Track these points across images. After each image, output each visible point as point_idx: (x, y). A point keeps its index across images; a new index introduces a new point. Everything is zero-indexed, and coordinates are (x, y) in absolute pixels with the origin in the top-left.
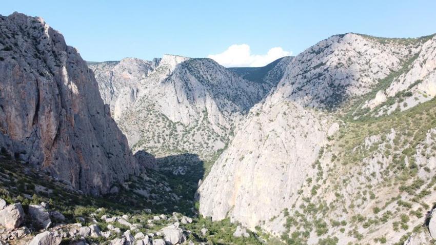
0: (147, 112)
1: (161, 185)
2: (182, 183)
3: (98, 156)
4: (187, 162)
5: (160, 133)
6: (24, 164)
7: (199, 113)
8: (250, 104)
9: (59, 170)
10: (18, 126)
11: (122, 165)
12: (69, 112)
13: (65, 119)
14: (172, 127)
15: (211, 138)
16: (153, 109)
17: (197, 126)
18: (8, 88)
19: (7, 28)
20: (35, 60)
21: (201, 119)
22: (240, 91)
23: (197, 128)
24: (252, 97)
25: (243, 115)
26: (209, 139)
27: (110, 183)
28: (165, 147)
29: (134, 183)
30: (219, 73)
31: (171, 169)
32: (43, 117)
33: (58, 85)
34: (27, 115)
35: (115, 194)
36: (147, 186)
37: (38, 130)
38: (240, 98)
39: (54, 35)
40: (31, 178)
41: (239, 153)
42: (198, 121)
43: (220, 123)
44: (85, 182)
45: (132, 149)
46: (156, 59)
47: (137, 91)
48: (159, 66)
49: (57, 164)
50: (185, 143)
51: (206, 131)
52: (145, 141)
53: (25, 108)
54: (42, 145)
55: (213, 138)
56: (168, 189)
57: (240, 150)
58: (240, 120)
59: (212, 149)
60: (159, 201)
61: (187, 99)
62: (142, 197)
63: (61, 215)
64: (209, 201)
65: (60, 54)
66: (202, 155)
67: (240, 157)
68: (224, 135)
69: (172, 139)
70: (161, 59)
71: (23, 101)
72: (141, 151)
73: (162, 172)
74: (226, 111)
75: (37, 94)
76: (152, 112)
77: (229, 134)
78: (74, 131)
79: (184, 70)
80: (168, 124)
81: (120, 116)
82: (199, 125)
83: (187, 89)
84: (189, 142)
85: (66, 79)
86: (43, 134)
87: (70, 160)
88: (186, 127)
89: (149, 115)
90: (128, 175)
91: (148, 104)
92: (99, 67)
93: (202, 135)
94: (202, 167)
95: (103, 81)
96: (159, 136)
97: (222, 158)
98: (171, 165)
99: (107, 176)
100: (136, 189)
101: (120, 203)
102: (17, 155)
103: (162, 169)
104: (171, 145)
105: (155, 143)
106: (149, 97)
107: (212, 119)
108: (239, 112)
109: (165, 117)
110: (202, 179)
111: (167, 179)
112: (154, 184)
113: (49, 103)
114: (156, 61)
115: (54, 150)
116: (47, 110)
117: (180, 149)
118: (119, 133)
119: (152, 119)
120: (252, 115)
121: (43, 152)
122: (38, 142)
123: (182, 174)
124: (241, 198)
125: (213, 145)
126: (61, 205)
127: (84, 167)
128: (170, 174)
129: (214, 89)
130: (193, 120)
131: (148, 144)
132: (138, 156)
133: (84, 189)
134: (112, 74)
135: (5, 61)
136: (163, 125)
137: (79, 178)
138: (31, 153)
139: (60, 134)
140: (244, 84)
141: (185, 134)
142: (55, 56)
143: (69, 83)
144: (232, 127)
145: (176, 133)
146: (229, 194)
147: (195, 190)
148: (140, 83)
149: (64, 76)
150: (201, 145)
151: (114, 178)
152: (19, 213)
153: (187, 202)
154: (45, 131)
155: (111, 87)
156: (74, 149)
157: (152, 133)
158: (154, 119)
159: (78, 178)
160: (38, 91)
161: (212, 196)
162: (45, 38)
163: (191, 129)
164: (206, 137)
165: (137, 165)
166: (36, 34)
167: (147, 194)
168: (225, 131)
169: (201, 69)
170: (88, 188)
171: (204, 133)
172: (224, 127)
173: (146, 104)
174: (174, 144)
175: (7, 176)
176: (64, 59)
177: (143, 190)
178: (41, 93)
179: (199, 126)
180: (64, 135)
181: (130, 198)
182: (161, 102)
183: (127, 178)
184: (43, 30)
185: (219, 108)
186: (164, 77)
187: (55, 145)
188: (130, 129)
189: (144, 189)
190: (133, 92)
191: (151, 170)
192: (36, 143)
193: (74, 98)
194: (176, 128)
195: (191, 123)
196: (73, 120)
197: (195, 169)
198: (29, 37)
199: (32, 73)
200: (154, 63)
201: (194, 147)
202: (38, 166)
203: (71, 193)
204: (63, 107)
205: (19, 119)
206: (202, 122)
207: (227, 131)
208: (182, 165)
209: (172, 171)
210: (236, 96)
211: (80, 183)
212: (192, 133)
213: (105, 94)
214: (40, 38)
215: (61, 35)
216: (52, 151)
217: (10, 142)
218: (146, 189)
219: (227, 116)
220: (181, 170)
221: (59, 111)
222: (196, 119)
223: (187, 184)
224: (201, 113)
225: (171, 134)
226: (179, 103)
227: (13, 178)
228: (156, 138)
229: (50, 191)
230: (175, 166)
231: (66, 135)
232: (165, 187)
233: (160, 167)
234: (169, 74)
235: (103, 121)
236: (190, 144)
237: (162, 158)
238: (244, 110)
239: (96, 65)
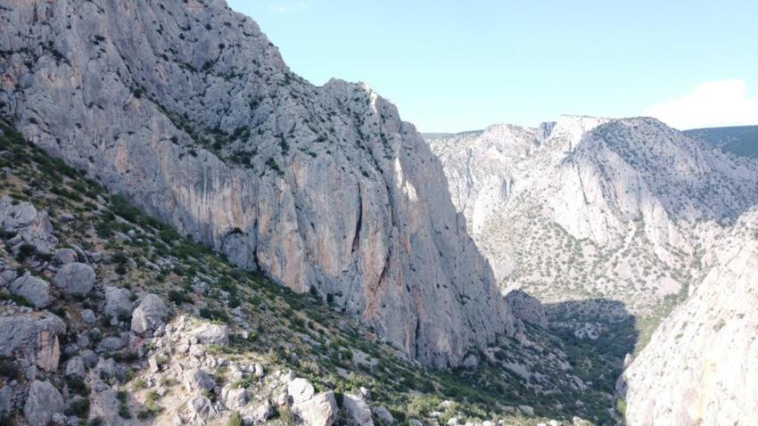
0: (529, 220)
1: (552, 356)
2: (591, 356)
3: (446, 302)
4: (601, 315)
5: (550, 258)
6: (339, 313)
7: (626, 223)
8: (740, 204)
9: (387, 324)
10: (333, 254)
11: (484, 316)
12: (403, 230)
13: (396, 244)
14: (573, 247)
15: (652, 271)
16: (540, 215)
17: (622, 247)
18: (321, 198)
19: (321, 106)
20: (357, 152)
21: (632, 234)
22: (715, 177)
23: (622, 250)
24: (743, 188)
25: (723, 226)
26: (646, 274)
27: (464, 349)
28: (559, 285)
29: (504, 351)
30: (669, 143)
31: (571, 326)
32: (367, 240)
33: (388, 188)
34: (345, 237)
35: (471, 368)
36: (525, 356)
37: (359, 260)
38: (716, 193)
39: (384, 108)
40: (348, 336)
41: (714, 313)
42: (624, 237)
43: (671, 243)
44: (426, 345)
45: (501, 284)
46: (545, 124)
47: (512, 182)
48: (550, 137)
49: (384, 314)
50: (597, 278)
51: (641, 257)
52: (524, 272)
53: (342, 227)
54: (364, 285)
55: (655, 272)
56: (565, 366)
57: (717, 308)
58: (716, 238)
59: (654, 293)
60: (548, 389)
61: (604, 196)
62: (517, 377)
63: (389, 414)
64: (646, 402)
65: (392, 138)
66: (633, 303)
67: (715, 322)
68: (678, 267)
69: (573, 270)
70: (554, 124)
71: (340, 216)
72: (517, 292)
73: (553, 330)
74: (685, 218)
75: (358, 205)
76: (536, 220)
77: (691, 266)
78: (409, 260)
79: (597, 143)
80: (565, 241)
81: (482, 225)
82: (626, 245)
83: (602, 179)
84: (605, 277)
85: (400, 178)
86: (365, 266)
87: (403, 309)
88: (601, 249)
89: (532, 226)
90: (494, 335)
91: (531, 205)
92: (449, 143)
93: (632, 266)
94: (633, 327)
95: (455, 166)
96: (549, 264)
97: (675, 319)
98: (571, 318)
99: (459, 336)
100: (507, 362)
101: (480, 385)
102: (330, 298)
103: (554, 324)
104: (572, 281)
105: (543, 275)
106: (533, 192)
107: (653, 235)
108: (713, 222)
109: (560, 230)
110: (631, 353)
111: (563, 345)
112: (538, 353)
113: (375, 219)
114: (545, 128)
115: (381, 292)
116: (372, 230)
117: (589, 290)
118: (479, 261)
119: (536, 233)
120: (743, 229)
121: (365, 294)
122: (358, 279)
123: (593, 337)
124: (716, 408)
125: (656, 285)
126: (389, 390)
127: (424, 320)
128: (568, 336)
129: (658, 175)
130: (614, 236)
131: (529, 277)
132: (511, 299)
133: (423, 357)
134: (470, 153)
135: (318, 157)
136: (556, 243)
137: (416, 338)
138: (349, 295)
139: (388, 267)
140: (724, 162)
141: (599, 262)
142: (385, 142)
143: (404, 185)
144: (697, 251)
145: (580, 260)
146: (690, 395)
147: (617, 374)
148: (517, 168)
149: (397, 173)
150: (631, 285)
151: (470, 341)
152: (330, 408)
153: (601, 396)
154: (368, 262)
155: (469, 176)
156: (409, 290)
157: (536, 257)
158: (541, 232)
159: (414, 338)
160: (360, 200)
161: (652, 394)
162: (371, 114)
163: (611, 253)
164: (641, 270)
165: (511, 318)
166: (357, 108)
167: (526, 372)
168: (682, 259)
169: (632, 139)
170: (428, 355)
171: (638, 262)
172: (680, 251)
173: (526, 206)
174: (577, 279)
175: (317, 334)
176: (397, 146)
177: (520, 364)
178: (363, 204)
179: (626, 248)
180: (395, 268)
181: (496, 378)
182: (553, 202)
183: (492, 340)
184: (368, 102)
185: (668, 212)
186: (559, 155)
187: (383, 284)
188: (499, 249)
189: (522, 362)
190: (505, 182)
191: (533, 326)
192: (355, 281)
193: (410, 208)
194: (581, 250)
195: (610, 242)
196: (409, 244)
197: (617, 330)
198: (349, 115)
199: (352, 173)
200: (541, 132)
201: (616, 287)
202: (357, 316)
203: (403, 366)
204: (394, 224)
205: (334, 243)
206: (633, 239)
207: (686, 258)
208: (594, 320)
209: (573, 331)
210: (708, 189)
211: (417, 346)
212: (612, 259)
213: (458, 187)
214: (365, 115)
215: (393, 105)
216: (378, 295)
217: (322, 279)
218: (524, 363)
219: (686, 229)
220: (589, 330)
221: (389, 230)
222: (620, 234)
223: (602, 358)
224: (631, 222)
225: (571, 261)
226: (588, 203)
227: (325, 338)
228: (543, 266)
229: (375, 361)
230: (578, 320)
231: (398, 269)
232: (560, 361)
233: (551, 320)
234: (567, 150)
235: (453, 241)
236: (608, 281)
237: (553, 305)
238: (724, 216)
239: (445, 140)
